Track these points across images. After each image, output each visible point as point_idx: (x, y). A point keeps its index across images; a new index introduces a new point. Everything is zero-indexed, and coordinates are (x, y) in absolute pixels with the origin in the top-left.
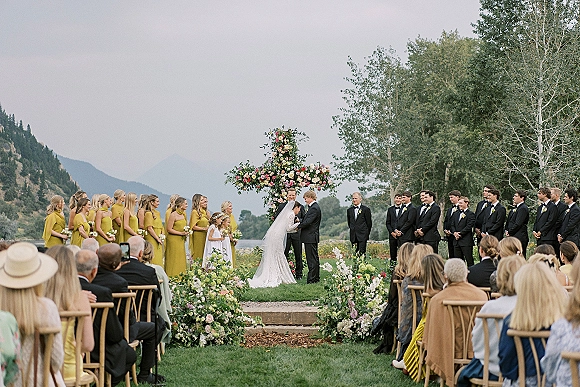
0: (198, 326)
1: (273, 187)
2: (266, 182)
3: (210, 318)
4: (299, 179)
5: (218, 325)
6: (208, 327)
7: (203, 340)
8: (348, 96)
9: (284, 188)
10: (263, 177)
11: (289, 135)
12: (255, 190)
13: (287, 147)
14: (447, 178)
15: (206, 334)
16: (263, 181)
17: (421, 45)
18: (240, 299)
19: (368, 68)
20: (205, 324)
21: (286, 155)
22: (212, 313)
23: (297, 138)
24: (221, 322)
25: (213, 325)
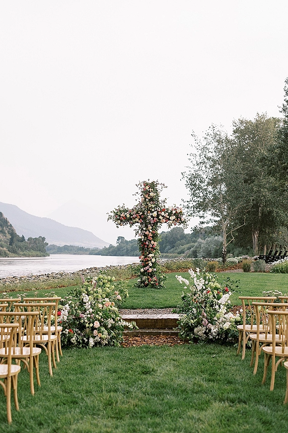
0: (87, 330)
1: (142, 224)
2: (137, 220)
3: (97, 324)
4: (160, 217)
5: (103, 329)
6: (95, 332)
7: (92, 342)
8: (192, 157)
10: (134, 216)
11: (153, 185)
12: (128, 225)
13: (152, 194)
14: (260, 215)
15: (94, 337)
16: (134, 218)
17: (242, 122)
18: (119, 307)
19: (205, 138)
20: (93, 329)
21: (152, 200)
22: (99, 320)
23: (159, 187)
24: (106, 327)
25: (99, 330)
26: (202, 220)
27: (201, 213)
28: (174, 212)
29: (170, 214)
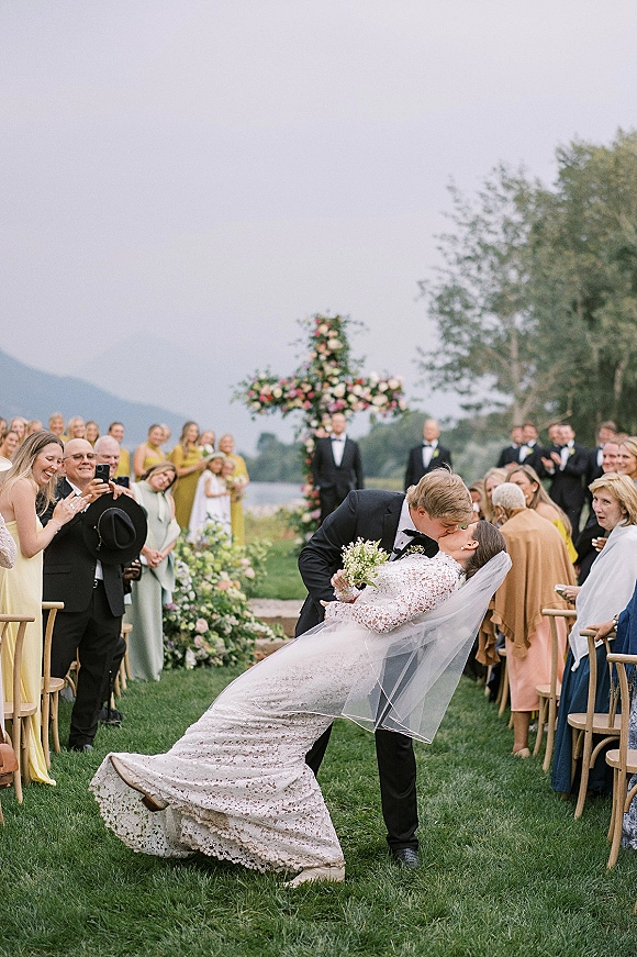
0: (183, 637)
1: (309, 411)
2: (298, 402)
3: (202, 625)
4: (352, 398)
5: (214, 637)
6: (198, 640)
7: (191, 659)
8: (445, 245)
9: (328, 412)
10: (293, 393)
11: (336, 324)
12: (279, 413)
13: (333, 344)
15: (196, 650)
16: (292, 399)
17: (579, 150)
18: (251, 594)
19: (482, 195)
20: (194, 634)
21: (332, 357)
22: (205, 617)
23: (348, 330)
24: (220, 631)
25: (206, 636)
26: (465, 400)
27: (465, 382)
28: (383, 387)
29: (374, 392)
